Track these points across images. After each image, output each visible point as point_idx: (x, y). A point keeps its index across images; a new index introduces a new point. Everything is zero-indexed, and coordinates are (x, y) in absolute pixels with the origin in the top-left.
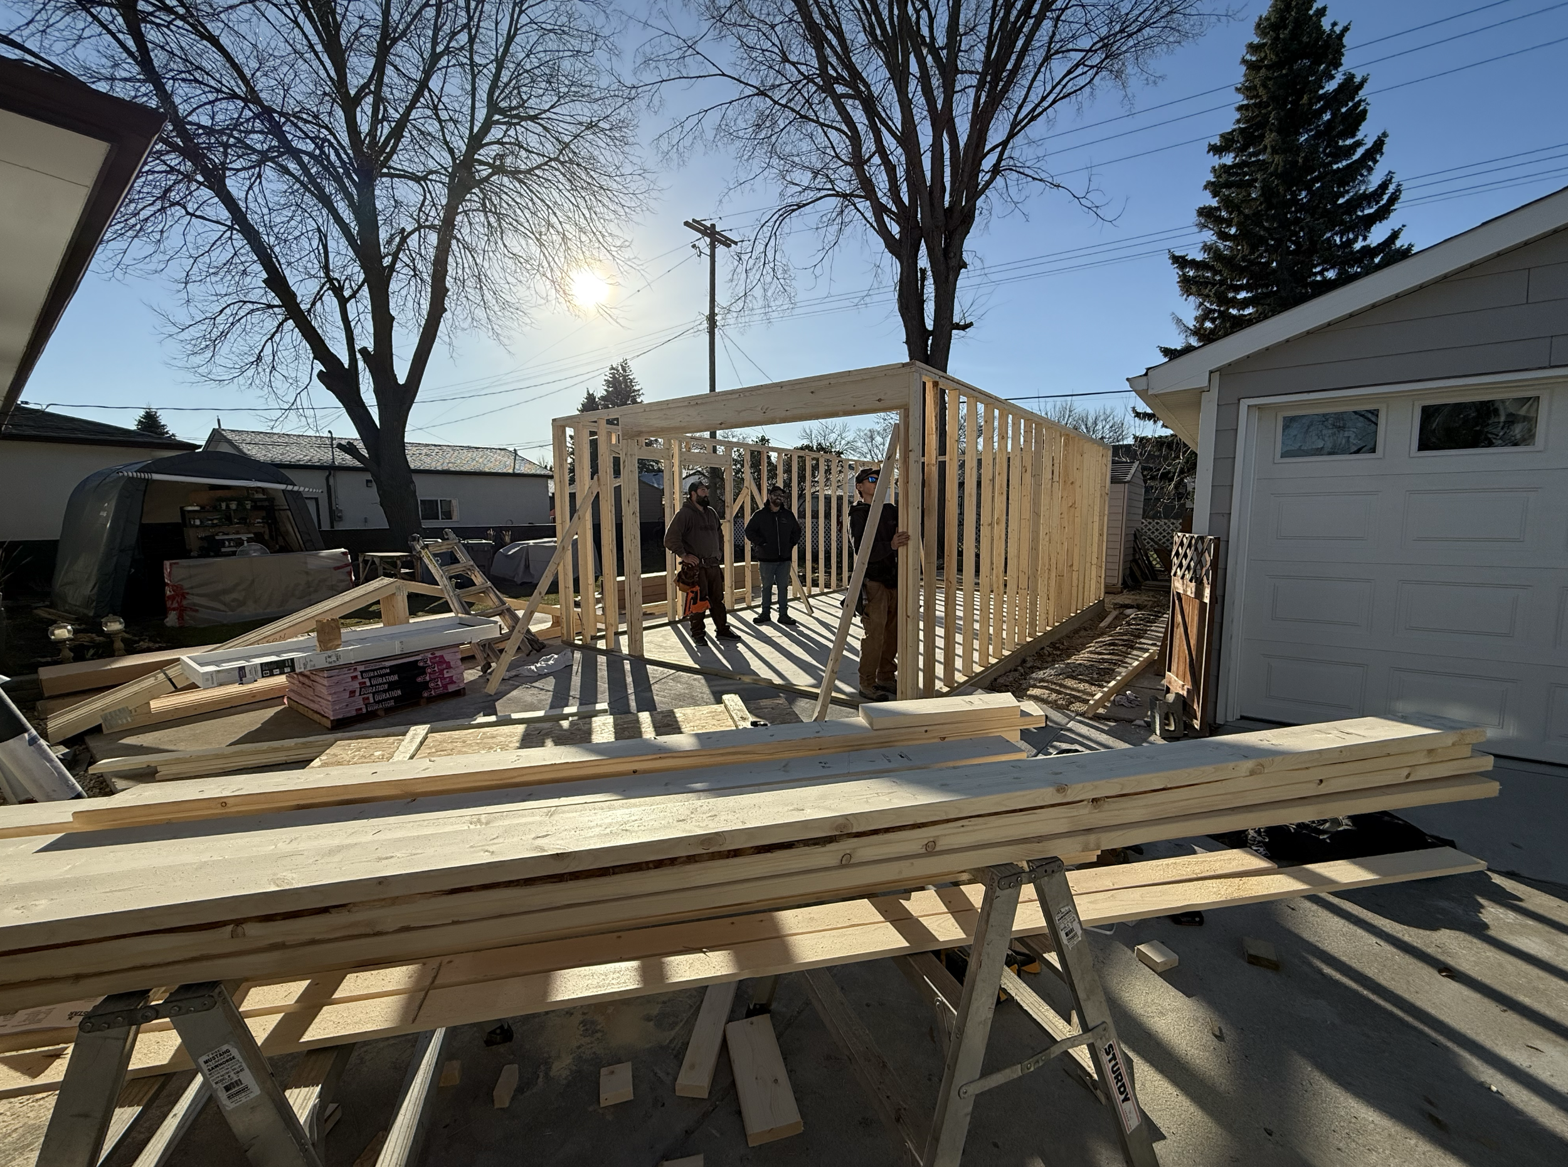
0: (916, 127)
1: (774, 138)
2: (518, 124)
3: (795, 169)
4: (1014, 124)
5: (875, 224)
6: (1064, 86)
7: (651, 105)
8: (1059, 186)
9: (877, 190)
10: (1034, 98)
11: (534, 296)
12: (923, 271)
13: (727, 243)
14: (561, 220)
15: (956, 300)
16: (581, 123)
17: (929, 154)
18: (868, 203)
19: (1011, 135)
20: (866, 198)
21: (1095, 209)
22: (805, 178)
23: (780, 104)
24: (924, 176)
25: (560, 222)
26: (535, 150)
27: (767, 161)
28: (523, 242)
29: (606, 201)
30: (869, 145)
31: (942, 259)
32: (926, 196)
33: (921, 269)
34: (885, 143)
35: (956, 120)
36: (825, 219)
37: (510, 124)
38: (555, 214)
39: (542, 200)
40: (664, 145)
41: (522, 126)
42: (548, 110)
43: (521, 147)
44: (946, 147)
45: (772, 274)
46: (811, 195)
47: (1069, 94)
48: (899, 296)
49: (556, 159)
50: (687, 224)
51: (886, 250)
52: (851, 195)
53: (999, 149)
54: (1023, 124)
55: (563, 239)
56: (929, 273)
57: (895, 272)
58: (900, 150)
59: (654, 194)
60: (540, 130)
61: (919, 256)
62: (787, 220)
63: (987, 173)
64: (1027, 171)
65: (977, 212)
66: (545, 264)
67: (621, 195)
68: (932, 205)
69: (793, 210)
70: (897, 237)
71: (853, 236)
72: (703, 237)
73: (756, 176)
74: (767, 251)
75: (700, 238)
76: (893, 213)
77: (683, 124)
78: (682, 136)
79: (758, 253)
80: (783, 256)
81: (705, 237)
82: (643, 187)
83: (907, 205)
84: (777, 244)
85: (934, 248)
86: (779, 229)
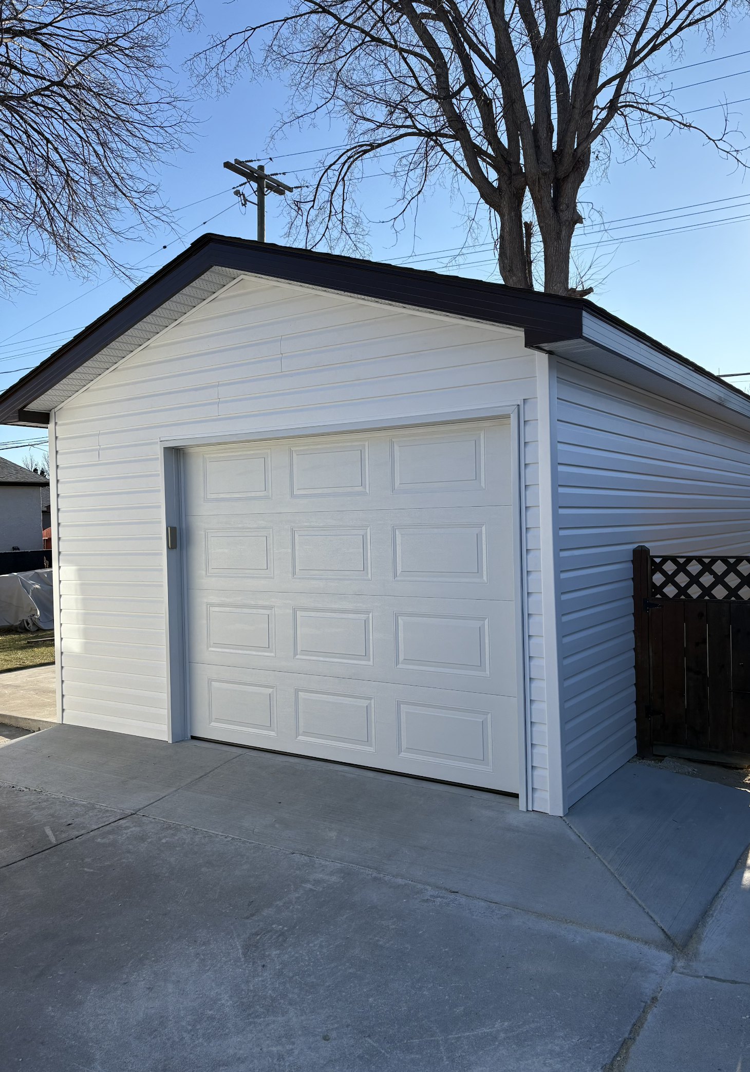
0: (514, 54)
1: (339, 64)
3: (365, 102)
4: (634, 53)
5: (467, 170)
6: (691, 12)
7: (184, 19)
8: (690, 126)
9: (469, 128)
10: (655, 24)
12: (529, 226)
13: (280, 189)
14: (64, 157)
15: (571, 260)
16: (92, 41)
17: (531, 87)
18: (458, 144)
19: (630, 67)
20: (455, 138)
21: (734, 154)
22: (380, 113)
23: (346, 24)
24: (526, 112)
25: (63, 161)
26: (32, 72)
27: (331, 90)
28: (14, 184)
29: (124, 133)
30: (456, 75)
31: (551, 212)
32: (530, 137)
33: (526, 223)
34: (476, 72)
35: (562, 47)
36: (404, 161)
38: (56, 149)
39: (39, 133)
40: (200, 67)
42: (51, 24)
44: (552, 79)
45: (340, 227)
46: (385, 133)
47: (697, 21)
48: (500, 255)
49: (60, 84)
50: (227, 165)
51: (482, 201)
52: (438, 134)
53: (616, 83)
54: (642, 55)
55: (67, 181)
56: (536, 229)
57: (494, 226)
58: (496, 81)
59: (186, 128)
61: (523, 208)
62: (358, 162)
63: (602, 109)
64: (651, 109)
65: (592, 156)
66: (43, 213)
67: (145, 128)
68: (537, 147)
69: (365, 152)
70: (495, 184)
71: (440, 184)
72: (249, 182)
73: (318, 108)
74: (333, 200)
75: (245, 183)
76: (489, 156)
77: (224, 43)
78: (223, 58)
79: (322, 201)
80: (354, 206)
81: (252, 183)
82: (173, 118)
83: (507, 147)
84: (346, 191)
85: (541, 199)
86: (348, 173)
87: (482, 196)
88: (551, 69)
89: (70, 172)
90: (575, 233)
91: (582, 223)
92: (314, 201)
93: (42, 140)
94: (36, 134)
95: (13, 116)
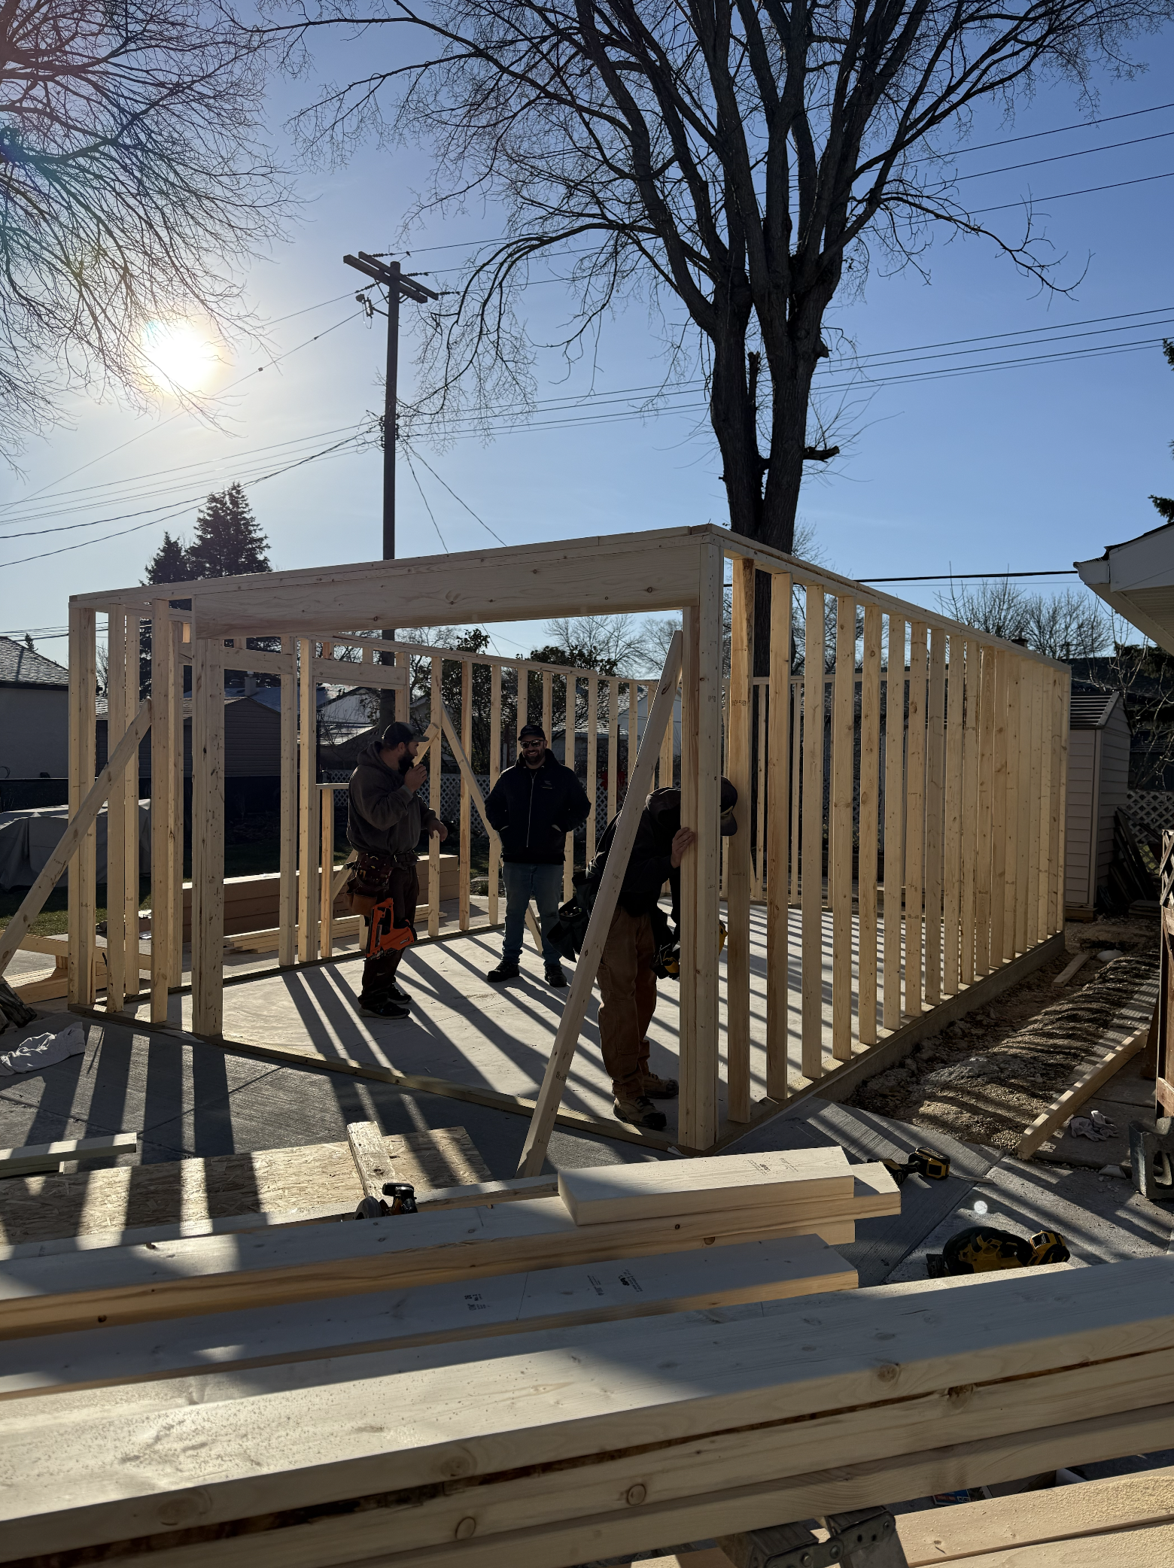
0: (740, 122)
1: (502, 127)
2: (51, 78)
3: (536, 180)
4: (903, 128)
5: (672, 276)
6: (984, 72)
7: (287, 62)
8: (977, 230)
9: (676, 221)
10: (937, 86)
12: (755, 358)
13: (421, 294)
14: (121, 245)
15: (809, 409)
16: (161, 84)
17: (763, 167)
18: (660, 241)
19: (901, 144)
20: (658, 233)
21: (1038, 270)
22: (553, 194)
23: (512, 73)
24: (754, 202)
25: (120, 249)
26: (78, 125)
27: (489, 163)
28: (48, 280)
29: (200, 215)
30: (662, 148)
31: (785, 339)
32: (758, 237)
33: (751, 355)
34: (690, 145)
35: (809, 114)
36: (587, 264)
38: (110, 234)
42: (106, 60)
44: (792, 157)
45: (494, 352)
46: (561, 223)
47: (993, 86)
48: (712, 399)
49: (113, 142)
50: (348, 260)
51: (692, 321)
52: (633, 226)
53: (881, 165)
54: (918, 128)
55: (123, 278)
56: (765, 362)
57: (706, 357)
58: (714, 159)
59: (287, 209)
61: (748, 334)
62: (521, 263)
63: (860, 202)
64: (926, 203)
65: (844, 265)
67: (230, 207)
68: (768, 251)
69: (533, 248)
70: (711, 299)
71: (636, 296)
72: (378, 283)
73: (469, 187)
74: (485, 313)
75: (373, 285)
76: (703, 259)
77: (341, 96)
78: (340, 116)
79: (469, 315)
80: (514, 322)
81: (382, 285)
82: (269, 196)
83: (728, 248)
84: (503, 302)
85: (772, 322)
86: (508, 278)
87: (692, 314)
88: (792, 141)
89: (129, 266)
90: (817, 370)
91: (827, 356)
92: (459, 314)
93: (90, 219)
94: (82, 210)
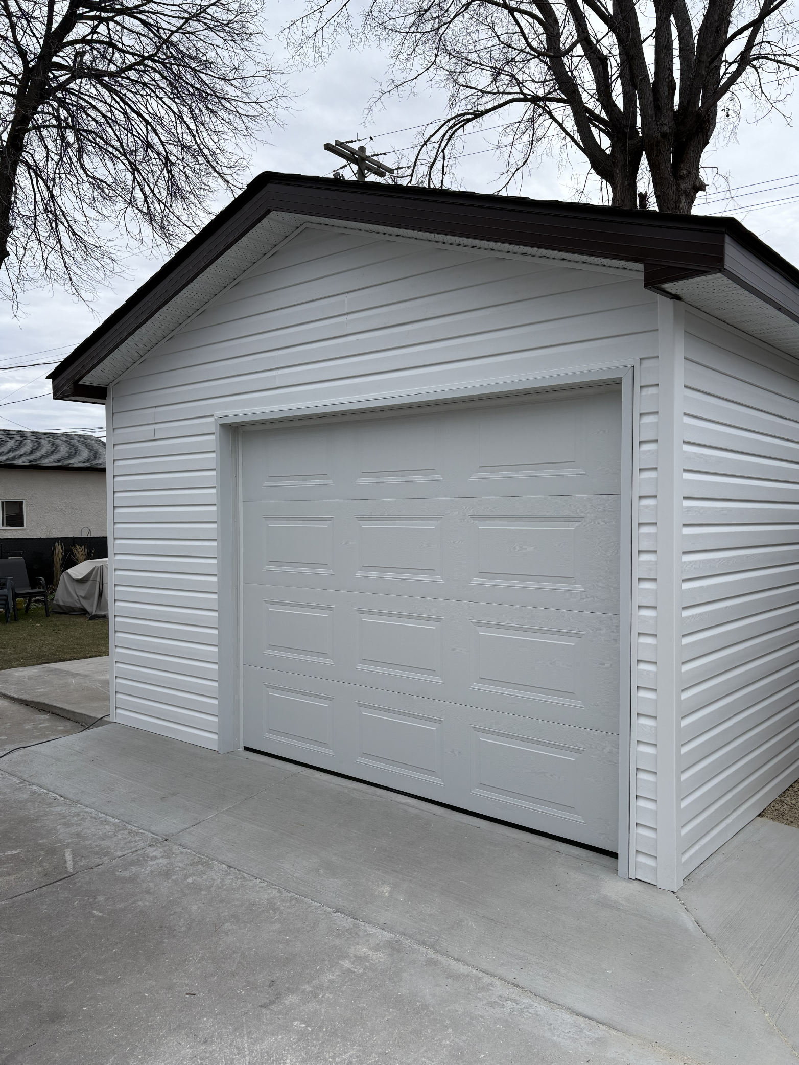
1: (441, 30)
2: (112, 19)
5: (577, 137)
9: (581, 90)
11: (125, 236)
12: (643, 196)
13: (381, 170)
14: (163, 139)
18: (568, 108)
19: (763, 15)
20: (565, 102)
24: (645, 69)
25: (162, 142)
26: (130, 50)
27: (432, 59)
29: (219, 111)
30: (568, 32)
31: (670, 178)
32: (649, 94)
33: (640, 194)
34: (589, 28)
36: (510, 131)
37: (101, 20)
38: (155, 131)
39: (139, 114)
40: (297, 34)
41: (116, 22)
43: (115, 47)
44: (675, 33)
46: (491, 101)
50: (328, 147)
51: (592, 171)
52: (545, 98)
53: (748, 33)
56: (651, 198)
58: (611, 37)
59: (282, 103)
60: (139, 27)
61: (638, 178)
63: (731, 62)
64: (788, 60)
67: (240, 104)
68: (656, 107)
69: (468, 121)
70: (608, 152)
71: (547, 155)
72: (349, 164)
73: (419, 75)
74: (432, 174)
75: (346, 166)
76: (602, 121)
77: (321, 9)
78: (321, 25)
79: (419, 176)
80: (453, 180)
81: (352, 165)
82: (269, 93)
83: (622, 110)
84: (445, 165)
85: (659, 164)
86: (448, 145)
87: (593, 166)
88: (674, 23)
89: (169, 155)
90: (696, 202)
91: (704, 190)
92: (412, 175)
93: (141, 122)
94: (135, 116)
95: (112, 97)
